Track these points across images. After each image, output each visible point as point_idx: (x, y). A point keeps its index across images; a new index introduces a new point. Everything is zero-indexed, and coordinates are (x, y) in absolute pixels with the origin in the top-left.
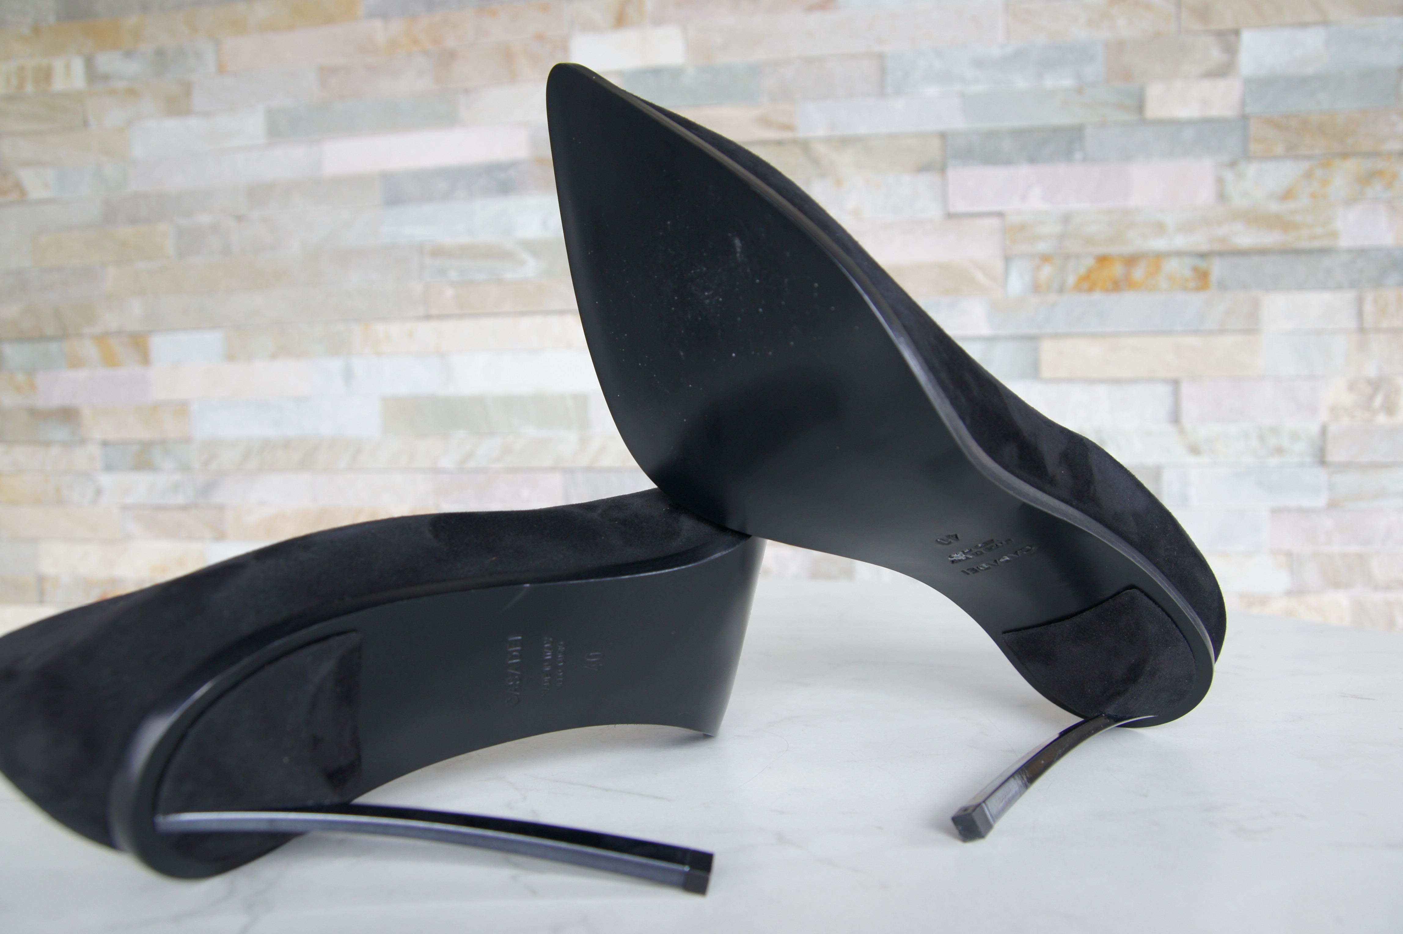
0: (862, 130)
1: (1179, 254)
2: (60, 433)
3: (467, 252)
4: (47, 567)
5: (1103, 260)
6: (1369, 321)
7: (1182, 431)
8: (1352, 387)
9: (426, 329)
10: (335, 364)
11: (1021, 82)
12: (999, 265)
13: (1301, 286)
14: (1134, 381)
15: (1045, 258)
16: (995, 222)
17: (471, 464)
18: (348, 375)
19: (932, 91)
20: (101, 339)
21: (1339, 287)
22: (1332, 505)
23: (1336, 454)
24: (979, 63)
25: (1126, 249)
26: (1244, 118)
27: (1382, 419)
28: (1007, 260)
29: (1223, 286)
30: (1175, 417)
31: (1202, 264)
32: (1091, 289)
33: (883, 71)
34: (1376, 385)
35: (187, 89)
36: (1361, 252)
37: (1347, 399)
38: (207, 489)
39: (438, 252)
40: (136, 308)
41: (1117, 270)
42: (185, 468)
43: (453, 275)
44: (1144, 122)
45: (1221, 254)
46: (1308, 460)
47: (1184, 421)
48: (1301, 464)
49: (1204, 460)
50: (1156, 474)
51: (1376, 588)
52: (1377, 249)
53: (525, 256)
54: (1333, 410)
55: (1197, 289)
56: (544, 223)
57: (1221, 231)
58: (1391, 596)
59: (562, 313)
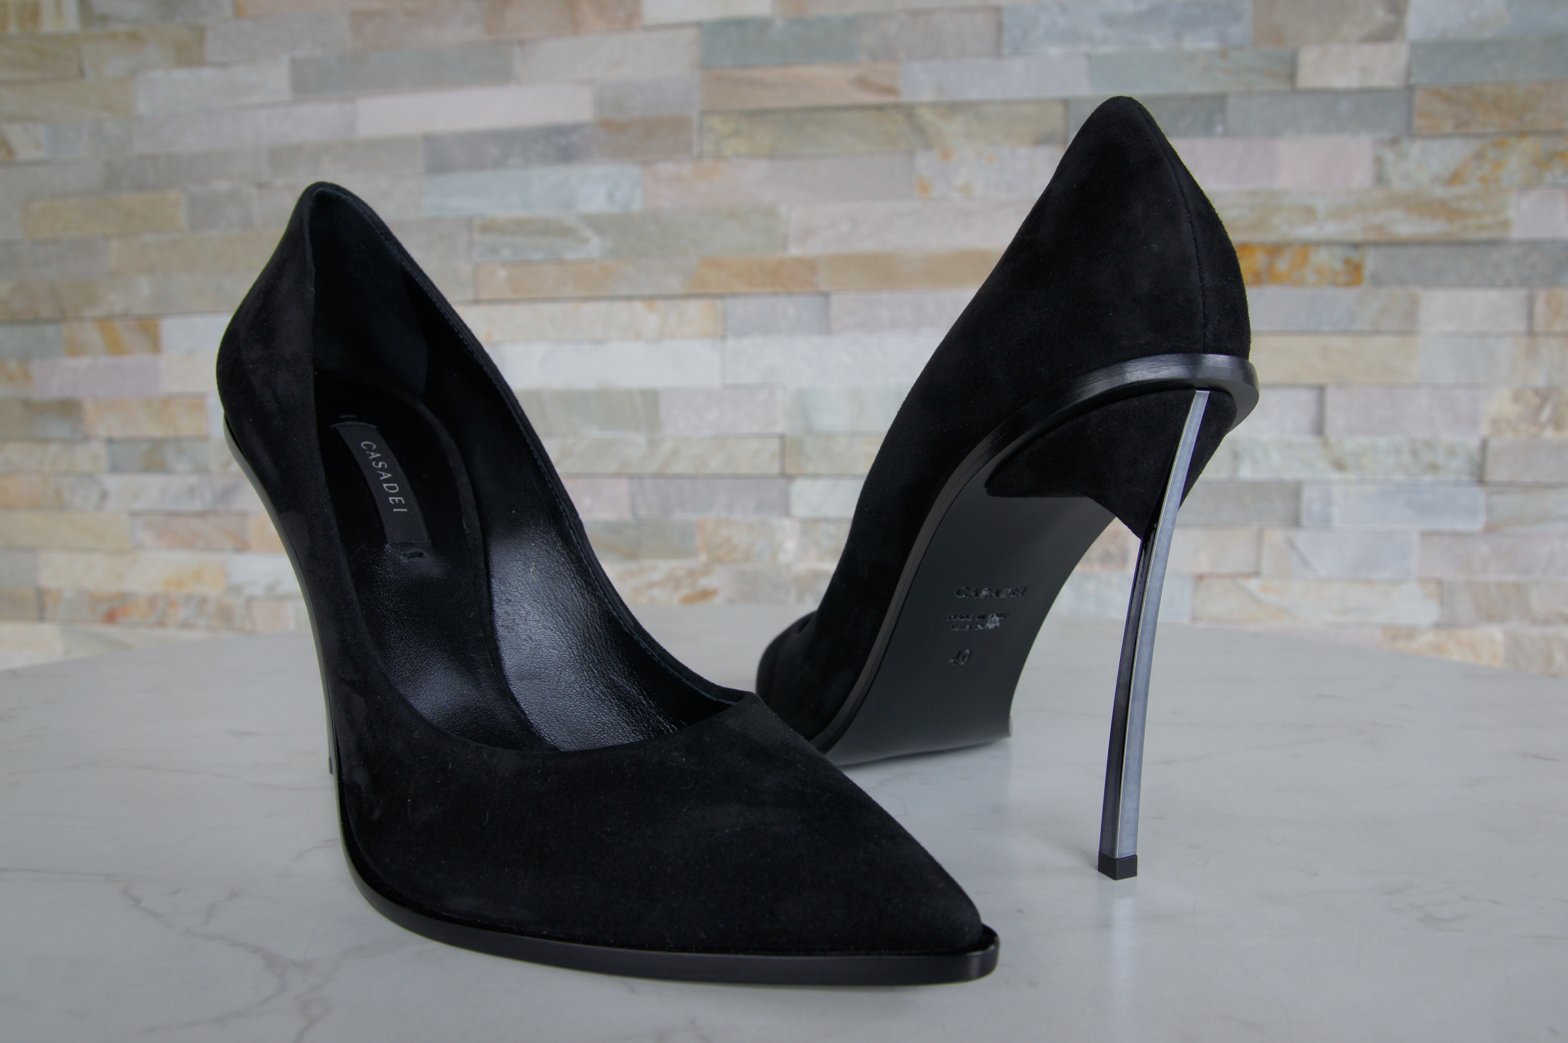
0: (974, 95)
1: (1329, 243)
2: (60, 429)
3: (522, 227)
4: (47, 579)
5: (1243, 249)
6: (1540, 323)
7: (1326, 444)
8: (1517, 398)
11: (1157, 43)
13: (1465, 283)
19: (1055, 51)
20: (105, 322)
21: (1508, 284)
22: (1490, 529)
23: (1496, 473)
24: (1110, 20)
25: (1270, 237)
26: (1410, 89)
27: (1549, 434)
29: (1378, 282)
30: (1319, 428)
31: (1355, 256)
33: (999, 27)
34: (1544, 396)
35: (200, 35)
36: (1535, 245)
37: (1511, 410)
38: (227, 493)
39: (489, 227)
40: (144, 287)
41: (1259, 260)
42: (202, 470)
43: (506, 253)
44: (1295, 91)
45: (1376, 244)
46: (1465, 478)
47: (1329, 431)
48: (1458, 484)
49: (1350, 476)
50: (1295, 491)
51: (1534, 622)
52: (1554, 242)
53: (589, 233)
54: (1495, 422)
55: (1349, 284)
56: (610, 196)
57: (1377, 219)
58: (1550, 631)
59: (630, 298)
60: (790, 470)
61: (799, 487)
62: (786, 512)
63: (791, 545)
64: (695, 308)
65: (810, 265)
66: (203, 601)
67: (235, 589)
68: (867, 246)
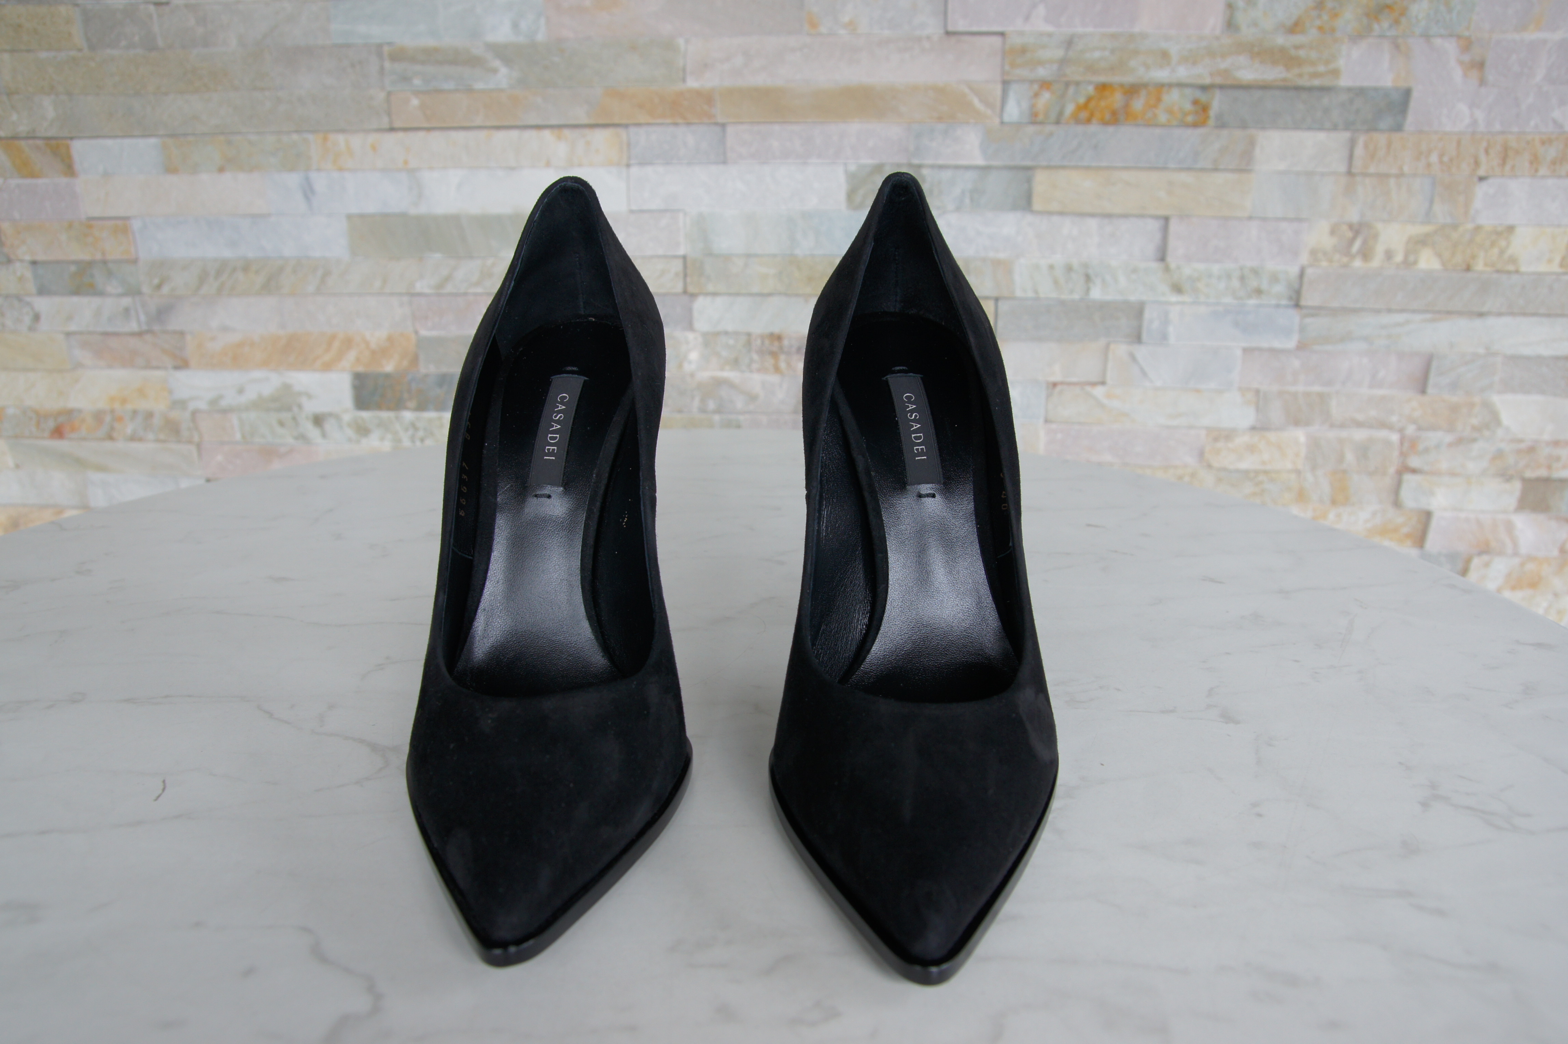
1: (1180, 85)
3: (430, 56)
5: (1103, 88)
6: (1358, 164)
7: (1167, 269)
8: (1333, 232)
9: (390, 140)
10: (293, 179)
12: (998, 89)
13: (1297, 126)
14: (1125, 216)
15: (1045, 84)
16: (996, 41)
17: (449, 288)
18: (308, 191)
20: (12, 143)
21: (1335, 128)
22: (1302, 346)
23: (1310, 299)
25: (1128, 79)
27: (1358, 263)
28: (1006, 84)
29: (1221, 124)
30: (1162, 257)
31: (1203, 97)
32: (1088, 121)
34: (1357, 229)
36: (1360, 92)
37: (1328, 242)
38: (162, 314)
39: (399, 55)
41: (1117, 100)
42: (134, 292)
43: (417, 82)
45: (1221, 87)
46: (1284, 302)
47: (1169, 259)
48: (1278, 306)
49: (1186, 298)
50: (1138, 310)
51: (1332, 426)
52: (1376, 89)
53: (497, 63)
54: (1313, 253)
55: (1195, 125)
56: (515, 26)
57: (1224, 65)
58: (1344, 434)
59: (538, 127)
60: (691, 289)
61: (700, 303)
62: (690, 327)
63: (694, 356)
64: (600, 137)
65: (707, 97)
66: (150, 415)
67: (180, 404)
68: (761, 80)
